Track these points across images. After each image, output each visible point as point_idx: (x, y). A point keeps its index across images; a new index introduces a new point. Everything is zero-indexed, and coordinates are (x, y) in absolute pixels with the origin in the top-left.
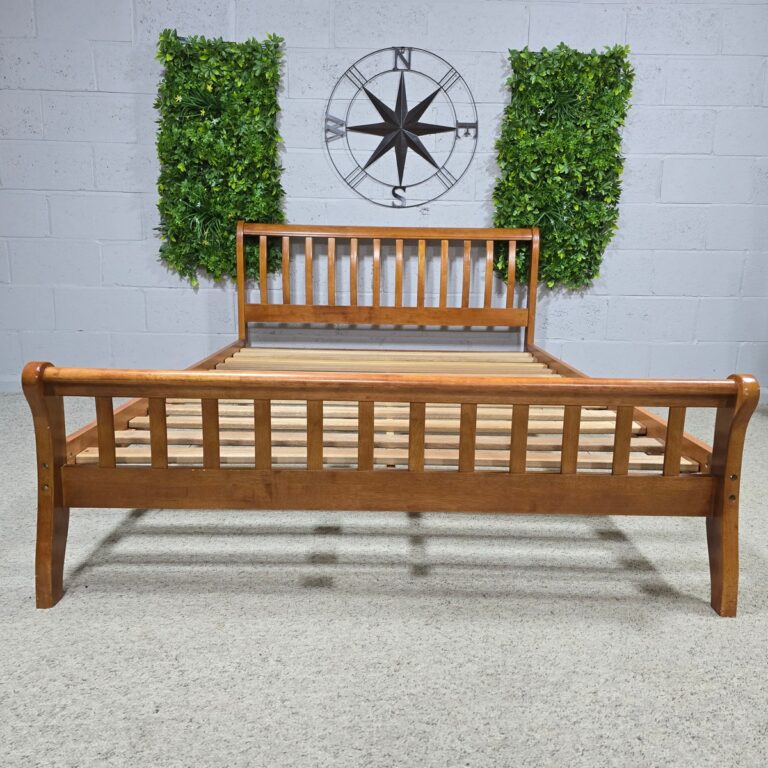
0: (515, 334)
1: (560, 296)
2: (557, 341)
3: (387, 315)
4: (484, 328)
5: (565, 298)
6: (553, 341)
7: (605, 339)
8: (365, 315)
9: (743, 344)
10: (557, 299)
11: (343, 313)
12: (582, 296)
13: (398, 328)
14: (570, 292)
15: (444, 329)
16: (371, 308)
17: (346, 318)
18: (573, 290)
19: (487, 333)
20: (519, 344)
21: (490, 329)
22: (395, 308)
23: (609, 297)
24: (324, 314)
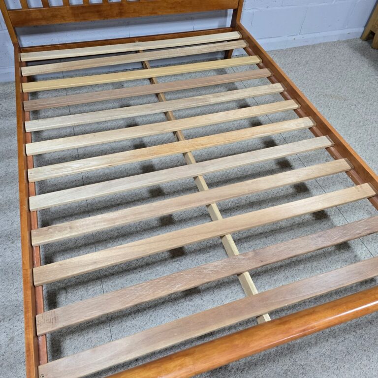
3: (134, 10)
7: (282, 6)
11: (98, 12)
16: (120, 5)
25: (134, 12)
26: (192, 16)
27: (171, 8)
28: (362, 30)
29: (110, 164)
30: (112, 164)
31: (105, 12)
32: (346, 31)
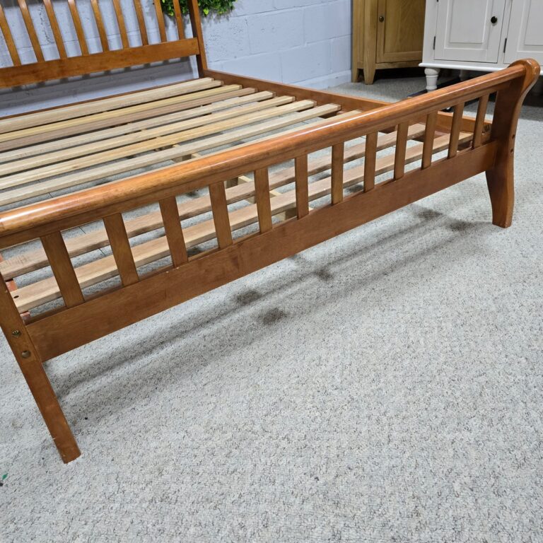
0: (186, 63)
1: (212, 21)
2: (218, 63)
3: (78, 66)
4: (161, 62)
5: (216, 23)
6: (216, 63)
7: (251, 54)
8: (56, 70)
9: (332, 40)
10: (211, 25)
11: (34, 72)
12: (228, 19)
13: (86, 77)
14: (219, 17)
15: (127, 70)
16: (59, 61)
17: (37, 76)
18: (220, 15)
19: (165, 67)
20: (191, 71)
21: (166, 63)
22: (82, 57)
23: (246, 17)
24: (13, 76)
25: (78, 69)
26: (151, 75)
27: (122, 60)
28: (349, 72)
29: (74, 166)
30: (78, 165)
31: (43, 72)
32: (333, 76)
